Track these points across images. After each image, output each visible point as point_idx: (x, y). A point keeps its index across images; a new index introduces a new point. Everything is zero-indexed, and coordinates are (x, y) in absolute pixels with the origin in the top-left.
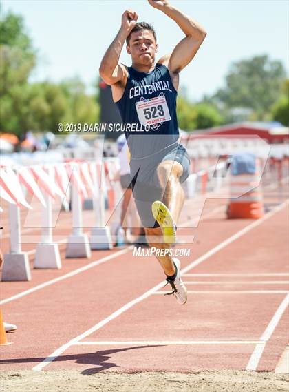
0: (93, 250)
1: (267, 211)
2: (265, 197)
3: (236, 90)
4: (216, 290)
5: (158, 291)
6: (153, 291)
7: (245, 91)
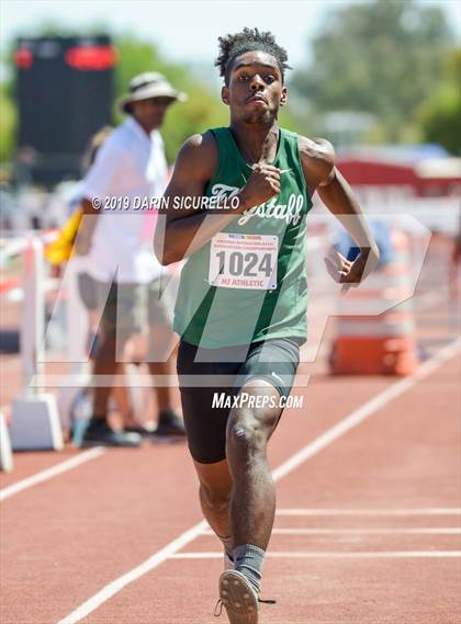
0: (16, 451)
1: (424, 358)
2: (420, 324)
3: (338, 70)
4: (321, 548)
5: (182, 551)
6: (170, 551)
7: (358, 72)
